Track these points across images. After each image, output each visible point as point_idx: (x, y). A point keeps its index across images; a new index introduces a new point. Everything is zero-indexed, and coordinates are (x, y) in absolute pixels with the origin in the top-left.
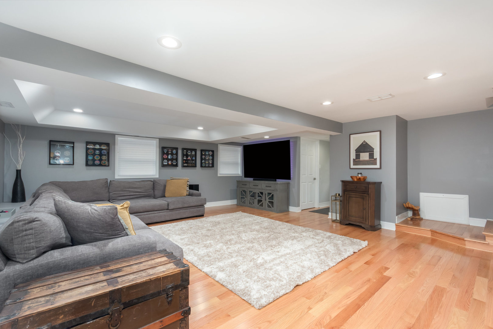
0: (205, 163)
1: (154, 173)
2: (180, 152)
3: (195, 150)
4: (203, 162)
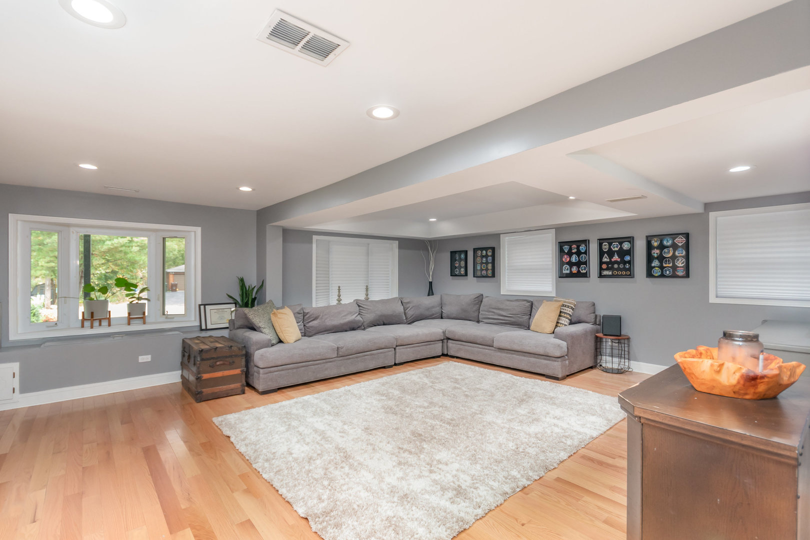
0: (661, 267)
1: (550, 289)
2: (593, 248)
3: (631, 240)
4: (653, 265)
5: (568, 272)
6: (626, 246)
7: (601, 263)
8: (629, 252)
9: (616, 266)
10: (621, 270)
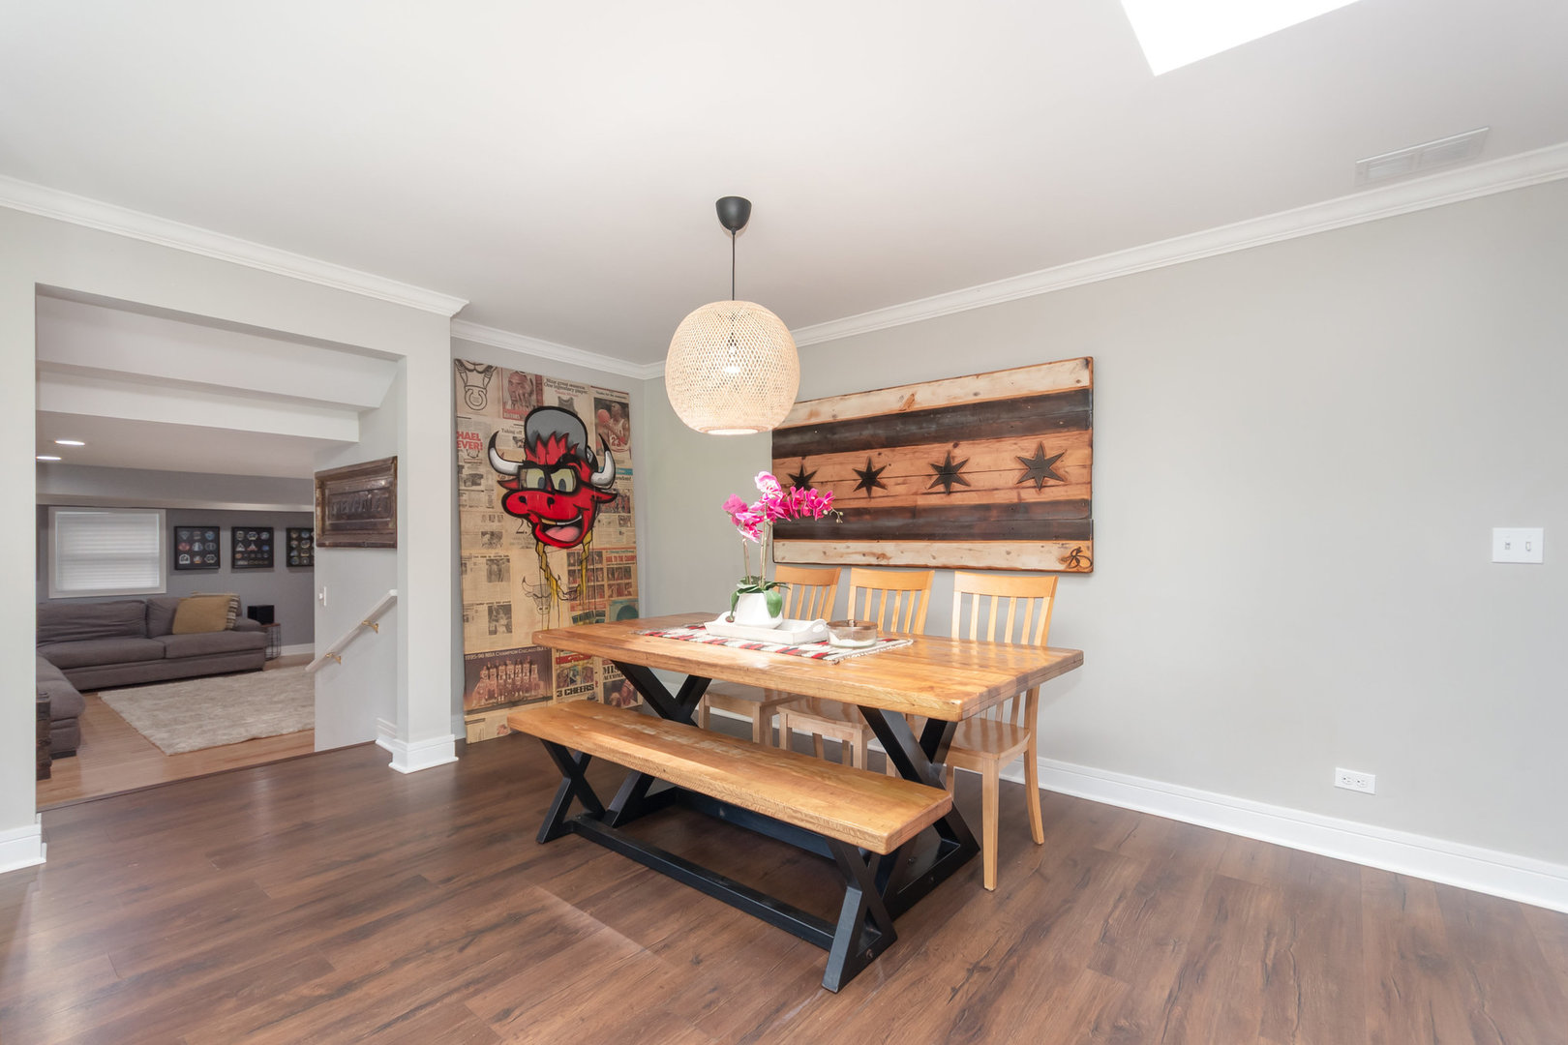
0: (299, 557)
1: (157, 584)
2: (226, 537)
3: (270, 530)
4: (292, 554)
5: (188, 562)
6: (265, 536)
7: (234, 552)
8: (270, 542)
9: (253, 556)
10: (259, 559)
